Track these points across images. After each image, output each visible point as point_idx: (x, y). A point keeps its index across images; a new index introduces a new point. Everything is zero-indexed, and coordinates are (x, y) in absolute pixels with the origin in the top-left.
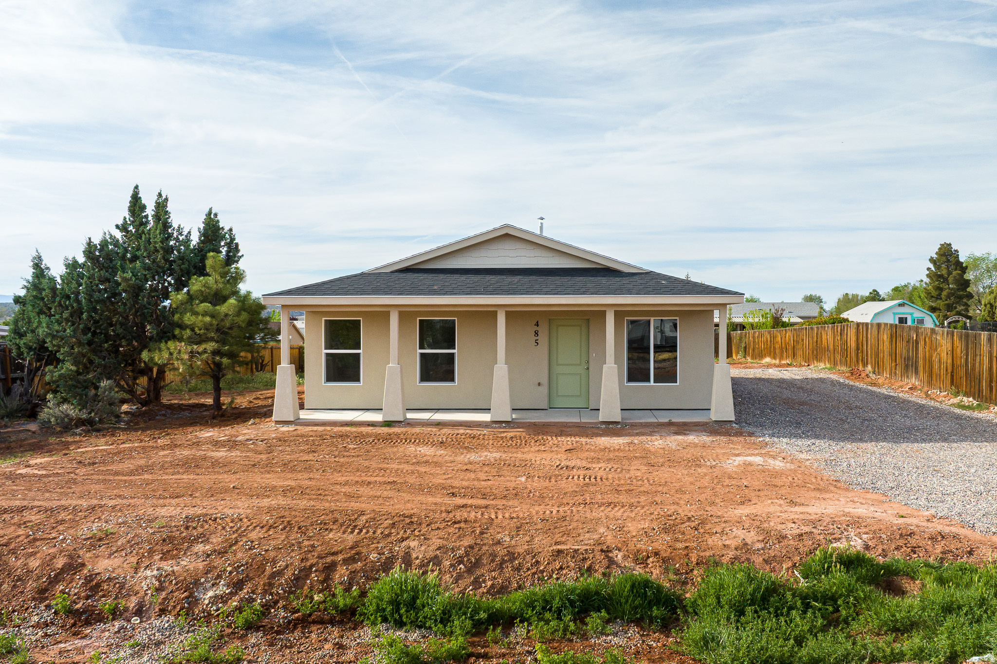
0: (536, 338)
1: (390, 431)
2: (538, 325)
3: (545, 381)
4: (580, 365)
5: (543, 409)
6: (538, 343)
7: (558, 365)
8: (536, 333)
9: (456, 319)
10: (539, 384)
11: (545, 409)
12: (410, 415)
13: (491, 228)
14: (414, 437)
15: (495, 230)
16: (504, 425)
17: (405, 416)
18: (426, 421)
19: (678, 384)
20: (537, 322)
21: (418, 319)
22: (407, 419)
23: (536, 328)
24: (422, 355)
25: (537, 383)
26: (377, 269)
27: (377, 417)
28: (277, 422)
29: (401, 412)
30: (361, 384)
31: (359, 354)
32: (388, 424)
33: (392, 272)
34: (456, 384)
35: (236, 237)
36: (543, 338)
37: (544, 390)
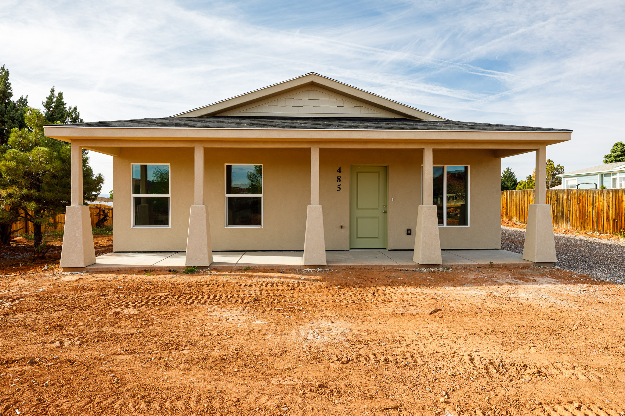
0: (339, 183)
1: (192, 280)
2: (340, 171)
3: (346, 224)
4: (378, 209)
5: (345, 250)
6: (340, 189)
7: (358, 209)
8: (339, 179)
9: (262, 164)
10: (342, 227)
11: (347, 250)
12: (217, 259)
13: (297, 76)
14: (219, 289)
15: (301, 77)
16: (319, 269)
17: (211, 258)
18: (234, 265)
19: (469, 226)
20: (340, 168)
21: (226, 164)
22: (213, 263)
23: (338, 174)
24: (229, 199)
25: (340, 225)
26: (184, 114)
27: (180, 262)
28: (65, 269)
29: (207, 256)
30: (170, 227)
31: (167, 198)
32: (192, 270)
33: (200, 117)
34: (263, 227)
35: (80, 114)
36: (345, 183)
37: (346, 232)
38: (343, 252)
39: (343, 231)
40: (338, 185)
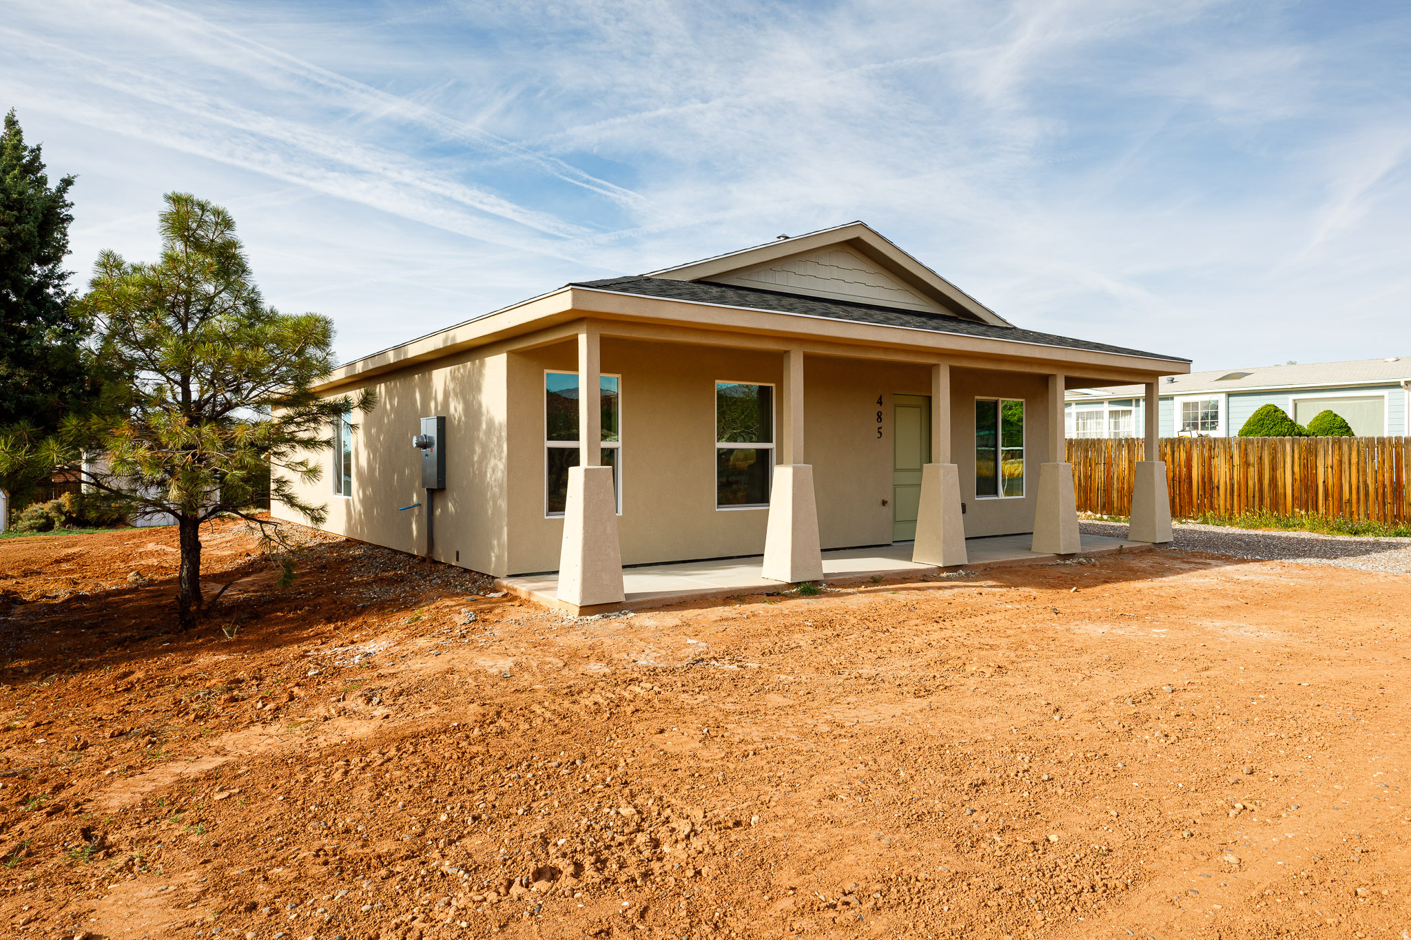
2: (881, 403)
6: (881, 433)
8: (879, 418)
20: (880, 398)
23: (879, 408)
25: (880, 502)
36: (887, 426)
38: (885, 548)
39: (885, 509)
40: (879, 428)
